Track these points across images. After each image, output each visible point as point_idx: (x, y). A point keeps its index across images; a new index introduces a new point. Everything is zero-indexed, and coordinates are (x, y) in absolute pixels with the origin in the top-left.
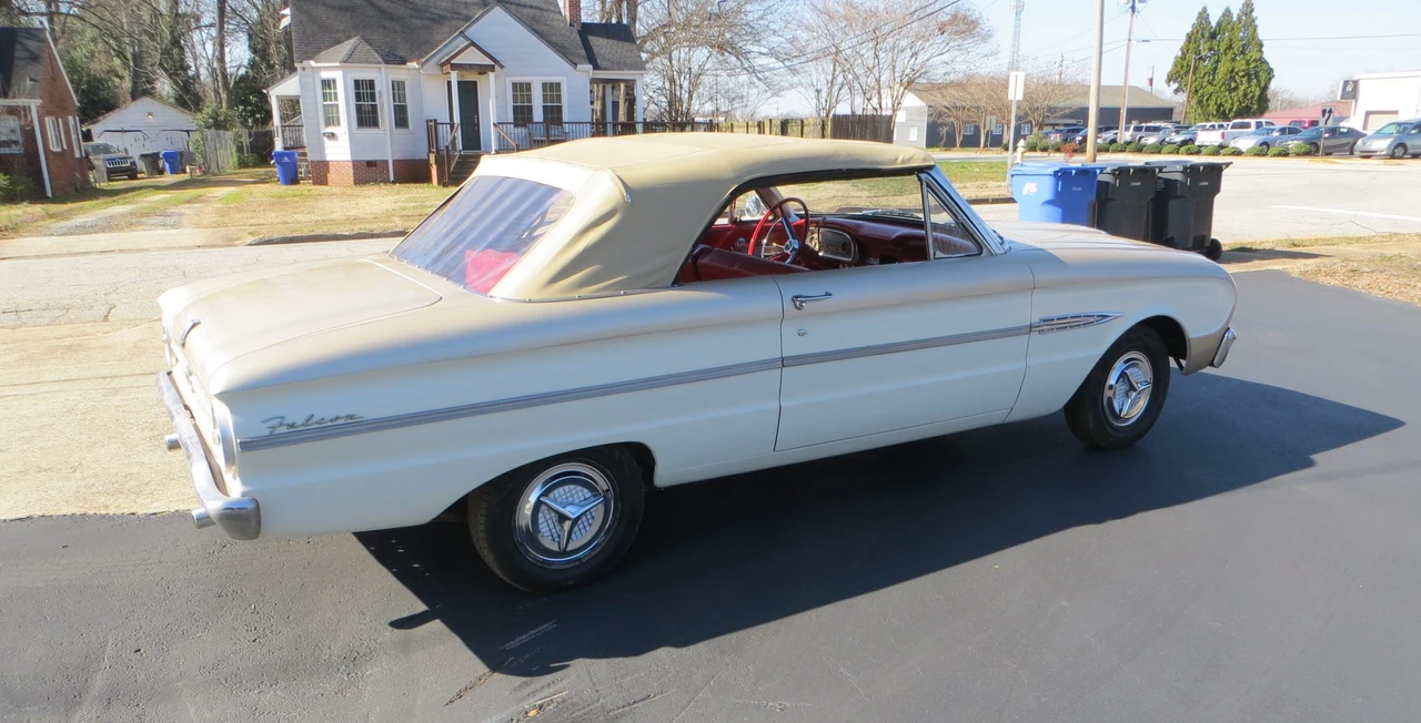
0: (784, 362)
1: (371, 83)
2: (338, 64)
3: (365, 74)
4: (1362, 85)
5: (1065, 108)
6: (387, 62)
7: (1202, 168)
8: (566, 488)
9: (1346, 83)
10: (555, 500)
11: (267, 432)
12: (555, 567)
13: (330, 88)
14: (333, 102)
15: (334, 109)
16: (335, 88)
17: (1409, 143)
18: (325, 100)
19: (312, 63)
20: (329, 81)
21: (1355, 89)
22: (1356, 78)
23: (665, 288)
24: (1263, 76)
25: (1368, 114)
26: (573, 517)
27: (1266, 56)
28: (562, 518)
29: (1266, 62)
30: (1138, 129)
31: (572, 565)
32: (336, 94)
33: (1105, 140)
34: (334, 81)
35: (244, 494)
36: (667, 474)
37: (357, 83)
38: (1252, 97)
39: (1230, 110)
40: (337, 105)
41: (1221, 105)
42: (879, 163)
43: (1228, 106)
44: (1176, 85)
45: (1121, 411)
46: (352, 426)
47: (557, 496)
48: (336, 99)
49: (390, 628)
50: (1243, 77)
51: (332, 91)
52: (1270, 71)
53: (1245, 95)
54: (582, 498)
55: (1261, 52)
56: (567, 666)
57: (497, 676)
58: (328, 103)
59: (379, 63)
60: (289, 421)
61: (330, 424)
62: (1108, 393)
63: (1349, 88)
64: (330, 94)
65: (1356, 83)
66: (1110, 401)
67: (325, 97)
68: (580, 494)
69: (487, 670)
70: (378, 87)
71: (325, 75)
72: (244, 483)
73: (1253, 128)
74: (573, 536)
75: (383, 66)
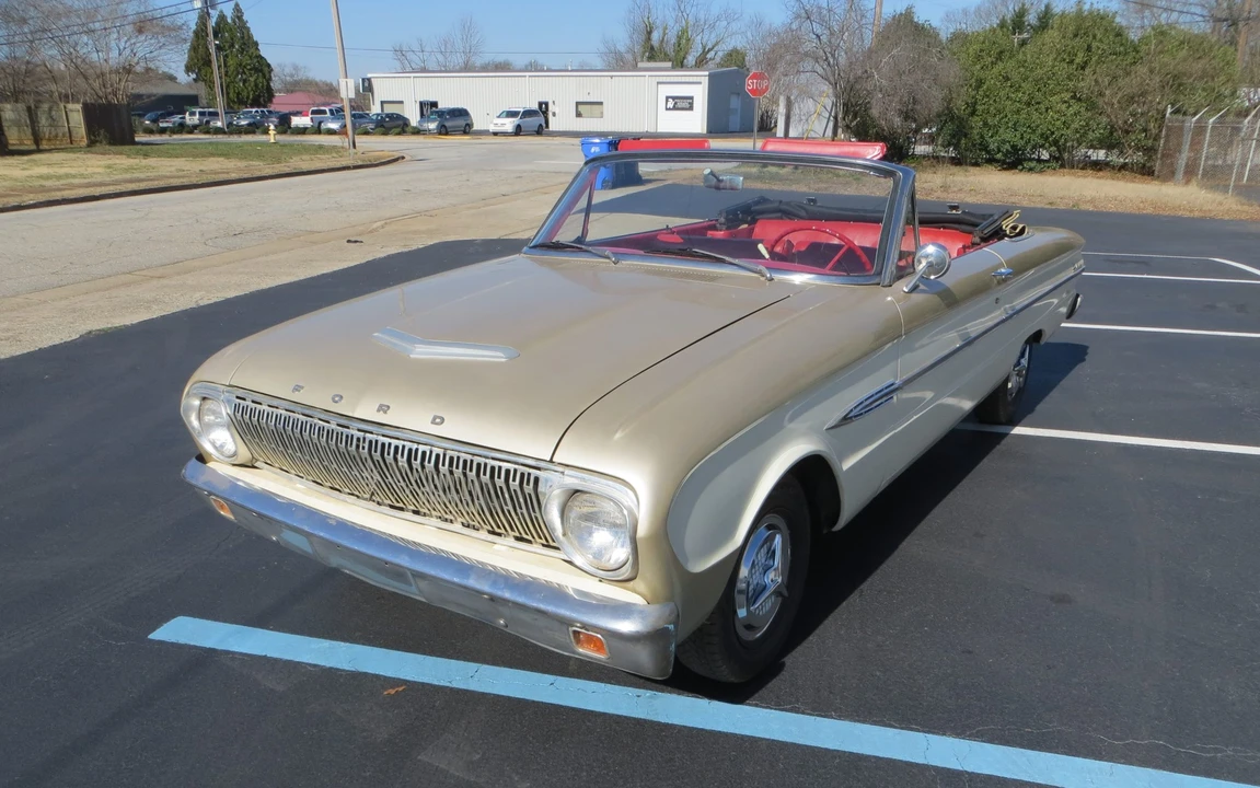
4: (374, 82)
5: (149, 96)
9: (363, 80)
17: (448, 124)
21: (371, 84)
22: (369, 76)
24: (266, 69)
25: (382, 103)
27: (263, 53)
29: (262, 58)
30: (202, 114)
33: (174, 123)
38: (263, 87)
39: (248, 98)
41: (238, 94)
43: (245, 94)
44: (194, 76)
50: (250, 70)
52: (269, 65)
53: (256, 85)
55: (257, 49)
63: (366, 85)
65: (369, 80)
73: (328, 114)
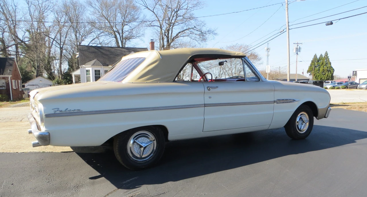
0: (205, 105)
1: (99, 71)
2: (91, 66)
3: (97, 68)
4: (358, 73)
5: (281, 79)
6: (103, 66)
7: (318, 82)
8: (142, 138)
9: (353, 72)
10: (139, 142)
11: (53, 112)
12: (139, 162)
13: (88, 72)
14: (89, 76)
15: (89, 78)
16: (90, 72)
18: (87, 75)
19: (84, 66)
20: (88, 70)
21: (356, 73)
22: (356, 70)
23: (171, 82)
24: (332, 71)
25: (360, 79)
26: (144, 146)
27: (332, 66)
28: (141, 147)
29: (332, 67)
31: (144, 162)
32: (90, 74)
34: (89, 70)
35: (46, 131)
36: (172, 136)
37: (95, 71)
38: (329, 76)
39: (324, 79)
40: (90, 76)
41: (321, 78)
42: (231, 54)
43: (323, 78)
44: (310, 73)
45: (301, 128)
46: (79, 113)
47: (140, 140)
48: (90, 75)
49: (89, 179)
50: (326, 71)
51: (89, 73)
52: (333, 69)
53: (328, 76)
54: (147, 142)
55: (331, 65)
56: (141, 187)
57: (120, 190)
58: (88, 76)
59: (101, 66)
60: (60, 110)
61: (72, 112)
62: (297, 124)
63: (354, 73)
64: (88, 74)
65: (356, 72)
66: (298, 126)
67: (87, 74)
68: (146, 140)
69: (116, 188)
70: (101, 72)
71: (87, 69)
72: (46, 127)
73: (330, 83)
74: (144, 153)
75: (102, 66)
